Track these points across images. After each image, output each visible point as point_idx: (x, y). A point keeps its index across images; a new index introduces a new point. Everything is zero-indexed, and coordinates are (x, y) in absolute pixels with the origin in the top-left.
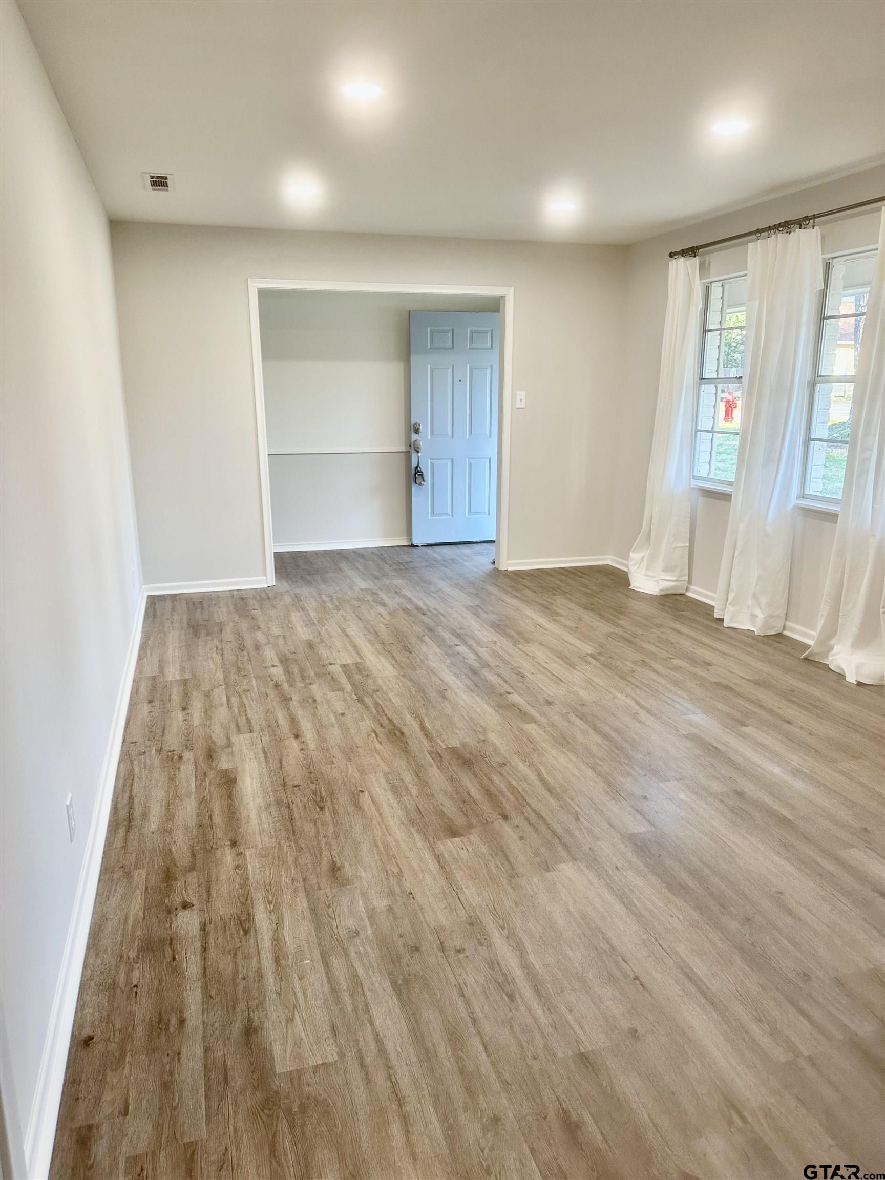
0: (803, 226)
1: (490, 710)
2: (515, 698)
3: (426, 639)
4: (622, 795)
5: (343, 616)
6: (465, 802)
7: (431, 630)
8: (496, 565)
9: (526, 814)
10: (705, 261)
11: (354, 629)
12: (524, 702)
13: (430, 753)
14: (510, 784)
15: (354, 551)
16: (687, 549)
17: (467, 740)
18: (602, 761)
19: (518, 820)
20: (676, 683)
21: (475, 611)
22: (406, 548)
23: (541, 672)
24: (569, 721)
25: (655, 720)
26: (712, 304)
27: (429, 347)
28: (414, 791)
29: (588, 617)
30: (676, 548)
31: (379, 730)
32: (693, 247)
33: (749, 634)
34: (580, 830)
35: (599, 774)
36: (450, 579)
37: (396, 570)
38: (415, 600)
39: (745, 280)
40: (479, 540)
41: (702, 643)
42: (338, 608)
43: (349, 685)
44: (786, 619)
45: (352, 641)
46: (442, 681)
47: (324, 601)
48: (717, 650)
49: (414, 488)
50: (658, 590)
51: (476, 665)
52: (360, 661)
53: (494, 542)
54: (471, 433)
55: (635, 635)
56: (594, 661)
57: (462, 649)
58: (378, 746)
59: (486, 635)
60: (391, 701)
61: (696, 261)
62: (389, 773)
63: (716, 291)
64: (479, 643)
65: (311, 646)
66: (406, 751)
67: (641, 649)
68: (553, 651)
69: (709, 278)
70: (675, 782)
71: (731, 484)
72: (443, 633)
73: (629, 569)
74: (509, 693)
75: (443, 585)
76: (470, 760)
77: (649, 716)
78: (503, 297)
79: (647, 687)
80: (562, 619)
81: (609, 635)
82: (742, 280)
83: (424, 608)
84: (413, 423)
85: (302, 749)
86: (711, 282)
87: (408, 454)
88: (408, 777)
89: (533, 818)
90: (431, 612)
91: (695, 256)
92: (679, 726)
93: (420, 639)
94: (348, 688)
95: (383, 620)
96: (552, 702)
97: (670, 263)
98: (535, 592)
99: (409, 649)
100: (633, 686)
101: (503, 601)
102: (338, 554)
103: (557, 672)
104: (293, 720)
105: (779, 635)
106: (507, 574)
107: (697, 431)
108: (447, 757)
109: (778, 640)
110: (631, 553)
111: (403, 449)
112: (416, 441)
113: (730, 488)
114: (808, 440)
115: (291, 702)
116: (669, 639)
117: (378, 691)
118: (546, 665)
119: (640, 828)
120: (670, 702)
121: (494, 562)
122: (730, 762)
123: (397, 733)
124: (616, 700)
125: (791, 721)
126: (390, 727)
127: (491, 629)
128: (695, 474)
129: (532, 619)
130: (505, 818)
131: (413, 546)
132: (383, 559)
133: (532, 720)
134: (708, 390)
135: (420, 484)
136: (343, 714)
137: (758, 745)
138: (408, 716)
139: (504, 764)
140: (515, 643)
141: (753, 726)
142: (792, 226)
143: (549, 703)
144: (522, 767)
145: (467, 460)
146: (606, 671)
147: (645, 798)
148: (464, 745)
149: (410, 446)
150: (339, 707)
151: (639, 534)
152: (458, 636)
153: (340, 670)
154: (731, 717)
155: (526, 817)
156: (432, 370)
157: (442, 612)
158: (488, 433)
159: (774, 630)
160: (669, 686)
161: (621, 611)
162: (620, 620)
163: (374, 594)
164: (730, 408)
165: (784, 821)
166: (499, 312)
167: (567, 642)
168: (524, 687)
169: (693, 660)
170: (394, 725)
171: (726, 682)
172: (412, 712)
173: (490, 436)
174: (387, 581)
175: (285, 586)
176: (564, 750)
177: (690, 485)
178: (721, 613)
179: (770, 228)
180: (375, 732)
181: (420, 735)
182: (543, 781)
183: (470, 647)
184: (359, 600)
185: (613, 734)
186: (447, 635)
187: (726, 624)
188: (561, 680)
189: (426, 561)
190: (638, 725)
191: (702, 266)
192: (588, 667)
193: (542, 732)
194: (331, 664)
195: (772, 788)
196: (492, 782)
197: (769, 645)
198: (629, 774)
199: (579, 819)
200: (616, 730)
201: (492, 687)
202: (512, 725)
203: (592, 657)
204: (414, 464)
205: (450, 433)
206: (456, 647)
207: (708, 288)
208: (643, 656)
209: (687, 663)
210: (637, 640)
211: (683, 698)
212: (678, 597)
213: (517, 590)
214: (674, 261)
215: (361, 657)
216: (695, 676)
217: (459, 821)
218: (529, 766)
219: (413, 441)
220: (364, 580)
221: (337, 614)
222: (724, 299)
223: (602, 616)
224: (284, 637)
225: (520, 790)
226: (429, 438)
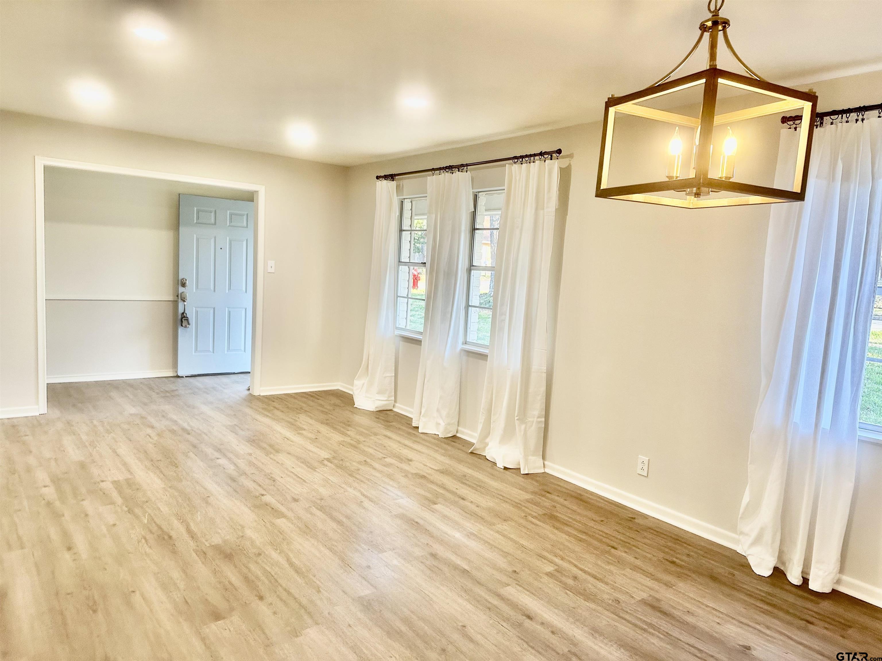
0: (460, 170)
1: (246, 510)
2: (268, 498)
3: (191, 454)
4: (353, 567)
5: (113, 438)
6: (226, 590)
7: (195, 446)
8: (251, 391)
9: (278, 593)
10: (400, 184)
11: (123, 449)
12: (275, 501)
13: (196, 551)
14: (265, 571)
15: (124, 381)
16: (393, 378)
17: (228, 537)
18: (337, 542)
19: (270, 598)
20: (390, 476)
21: (233, 429)
22: (172, 379)
23: (289, 476)
24: (311, 514)
25: (375, 506)
26: (405, 212)
27: (195, 221)
28: (182, 585)
29: (324, 429)
30: (385, 377)
31: (149, 536)
32: (392, 174)
33: (435, 436)
34: (321, 599)
35: (334, 552)
36: (211, 403)
37: (163, 397)
38: (180, 422)
39: (426, 200)
40: (236, 372)
41: (405, 445)
42: (108, 432)
43: (120, 499)
44: (458, 426)
45: (123, 460)
46: (206, 489)
47: (95, 426)
48: (415, 450)
49: (180, 330)
50: (374, 407)
51: (235, 474)
52: (130, 477)
53: (250, 373)
54: (230, 288)
55: (358, 442)
56: (329, 464)
57: (223, 461)
58: (148, 550)
59: (244, 449)
60: (159, 509)
61: (394, 183)
62: (158, 573)
63: (407, 205)
64: (237, 456)
65: (83, 466)
66: (174, 552)
67: (364, 453)
68: (298, 458)
69: (403, 196)
70: (390, 552)
71: (421, 333)
72: (206, 449)
73: (353, 393)
74: (263, 495)
75: (205, 409)
76: (231, 553)
77: (371, 503)
78: (257, 192)
79: (368, 481)
80: (304, 432)
81: (341, 443)
82: (423, 199)
83: (188, 428)
84: (180, 278)
85: (74, 560)
86: (404, 199)
87: (175, 303)
88: (176, 574)
89: (284, 595)
90: (195, 432)
91: (393, 180)
92: (392, 509)
93: (186, 454)
94: (119, 501)
95: (151, 440)
96: (298, 500)
97: (377, 183)
98: (283, 412)
99: (176, 464)
100: (358, 481)
101: (257, 420)
102: (109, 384)
103: (301, 475)
104: (66, 535)
105: (454, 437)
106: (259, 398)
107: (398, 296)
108: (210, 553)
109: (453, 440)
110: (355, 381)
111: (171, 298)
112: (183, 292)
113: (420, 336)
114: (468, 306)
115: (63, 518)
116: (383, 443)
117: (147, 502)
118: (293, 470)
119: (365, 591)
120: (385, 491)
121: (249, 389)
122: (426, 531)
123: (166, 537)
124: (346, 493)
125: (465, 498)
126: (160, 532)
127: (247, 443)
128: (397, 326)
129: (280, 433)
130: (261, 598)
131: (178, 377)
132: (151, 388)
133: (283, 515)
134: (404, 269)
135: (186, 327)
136: (114, 525)
137: (445, 518)
138: (176, 521)
139: (260, 554)
140: (267, 454)
141: (441, 504)
142: (454, 169)
143: (296, 500)
144: (275, 555)
145: (227, 309)
146: (339, 471)
147: (369, 567)
148: (225, 541)
149: (178, 296)
150: (111, 519)
151: (360, 368)
152: (219, 450)
153: (111, 486)
154: (427, 499)
155: (278, 596)
156: (198, 240)
157: (205, 431)
158: (244, 289)
159: (451, 433)
160: (383, 479)
161: (348, 424)
162: (348, 430)
163: (142, 418)
164: (416, 280)
165: (465, 572)
166: (253, 202)
167: (310, 451)
168: (275, 489)
169: (400, 458)
170: (163, 531)
171: (422, 473)
172: (179, 518)
173: (246, 292)
174: (154, 407)
175: (56, 413)
176: (308, 537)
177: (394, 333)
178: (417, 422)
179: (440, 169)
180: (145, 538)
181: (186, 536)
182: (291, 564)
183: (230, 459)
184: (129, 423)
185: (344, 520)
186: (209, 451)
187: (420, 430)
188: (304, 481)
189: (190, 389)
190: (363, 511)
191: (398, 187)
192: (325, 469)
193: (290, 525)
194: (103, 481)
195: (456, 548)
196: (250, 570)
197: (448, 444)
198: (357, 550)
199: (320, 591)
200: (348, 517)
201: (249, 491)
202: (266, 521)
203: (328, 461)
204: (181, 310)
205: (212, 288)
206: (217, 460)
207: (402, 202)
208: (366, 458)
209: (396, 460)
210: (361, 446)
211: (393, 487)
212: (388, 412)
213: (269, 411)
214: (380, 182)
215: (131, 473)
216: (402, 470)
217: (222, 606)
218: (280, 553)
219: (180, 293)
220: (134, 406)
221: (108, 437)
222: (413, 211)
223: (335, 429)
224: (56, 460)
225: (273, 574)
226: (194, 291)
